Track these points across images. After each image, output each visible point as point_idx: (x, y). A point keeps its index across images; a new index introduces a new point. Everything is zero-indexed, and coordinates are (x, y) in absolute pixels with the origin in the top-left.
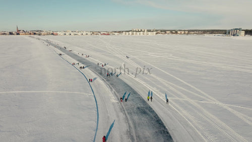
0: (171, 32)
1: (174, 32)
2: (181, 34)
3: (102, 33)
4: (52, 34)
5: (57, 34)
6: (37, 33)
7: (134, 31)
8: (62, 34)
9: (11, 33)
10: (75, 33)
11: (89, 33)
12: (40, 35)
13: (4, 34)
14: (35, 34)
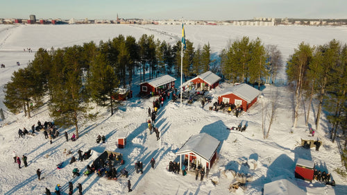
0: (302, 22)
1: (306, 22)
2: (315, 24)
3: (209, 22)
4: (153, 23)
5: (158, 24)
6: (137, 21)
7: (256, 21)
8: (163, 23)
9: (112, 22)
10: (177, 22)
11: (193, 23)
12: (140, 24)
13: (106, 22)
14: (135, 23)
